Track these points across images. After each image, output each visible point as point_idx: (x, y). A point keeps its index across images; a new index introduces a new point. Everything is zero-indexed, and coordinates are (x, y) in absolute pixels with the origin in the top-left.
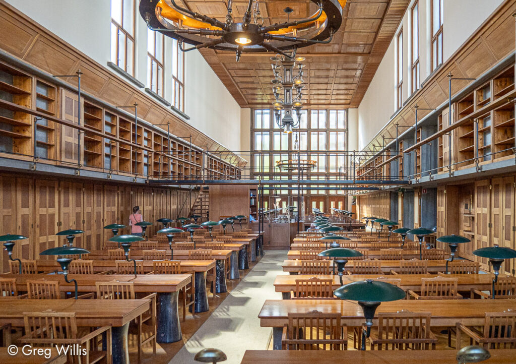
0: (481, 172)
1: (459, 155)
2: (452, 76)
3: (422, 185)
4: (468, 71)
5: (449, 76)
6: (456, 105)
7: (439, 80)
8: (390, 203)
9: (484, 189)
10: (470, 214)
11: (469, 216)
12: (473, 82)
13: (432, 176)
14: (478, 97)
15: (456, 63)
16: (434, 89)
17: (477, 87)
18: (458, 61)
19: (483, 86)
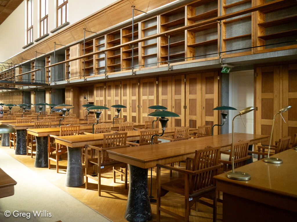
0: (108, 78)
1: (82, 71)
2: (85, 29)
3: (51, 87)
4: (92, 28)
5: (84, 29)
6: (80, 45)
7: (72, 30)
8: (23, 98)
9: (101, 88)
10: (88, 101)
11: (87, 102)
12: (94, 34)
13: (56, 82)
14: (96, 42)
15: (85, 23)
16: (67, 35)
17: (96, 37)
18: (87, 22)
19: (100, 37)
